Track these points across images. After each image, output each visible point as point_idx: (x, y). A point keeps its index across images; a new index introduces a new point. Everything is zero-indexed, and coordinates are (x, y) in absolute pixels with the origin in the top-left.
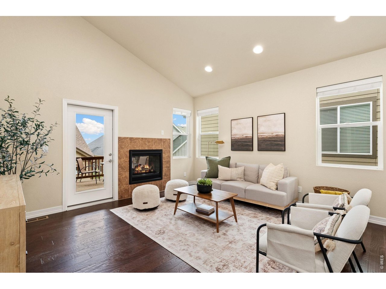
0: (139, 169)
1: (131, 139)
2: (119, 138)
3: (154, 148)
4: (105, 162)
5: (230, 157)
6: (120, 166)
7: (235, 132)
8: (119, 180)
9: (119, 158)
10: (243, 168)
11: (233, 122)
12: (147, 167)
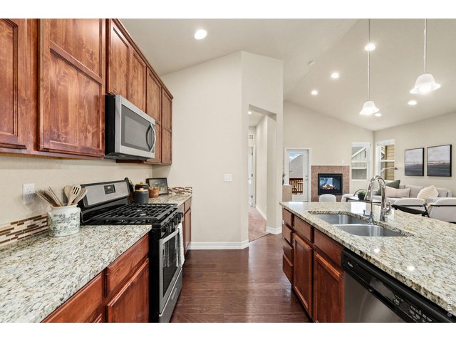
0: (325, 186)
1: (319, 166)
2: (312, 166)
3: (336, 172)
4: (304, 182)
5: (399, 181)
6: (312, 183)
7: (408, 160)
8: (312, 191)
9: (312, 178)
10: (409, 189)
11: (407, 152)
12: (331, 185)
